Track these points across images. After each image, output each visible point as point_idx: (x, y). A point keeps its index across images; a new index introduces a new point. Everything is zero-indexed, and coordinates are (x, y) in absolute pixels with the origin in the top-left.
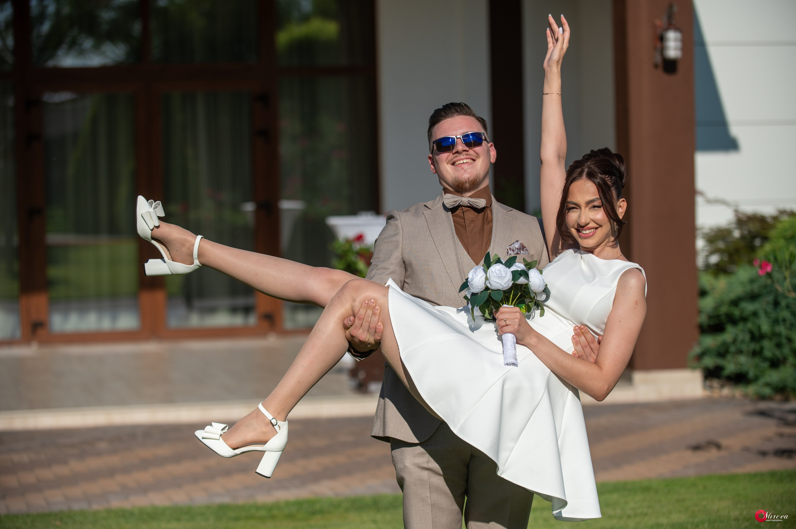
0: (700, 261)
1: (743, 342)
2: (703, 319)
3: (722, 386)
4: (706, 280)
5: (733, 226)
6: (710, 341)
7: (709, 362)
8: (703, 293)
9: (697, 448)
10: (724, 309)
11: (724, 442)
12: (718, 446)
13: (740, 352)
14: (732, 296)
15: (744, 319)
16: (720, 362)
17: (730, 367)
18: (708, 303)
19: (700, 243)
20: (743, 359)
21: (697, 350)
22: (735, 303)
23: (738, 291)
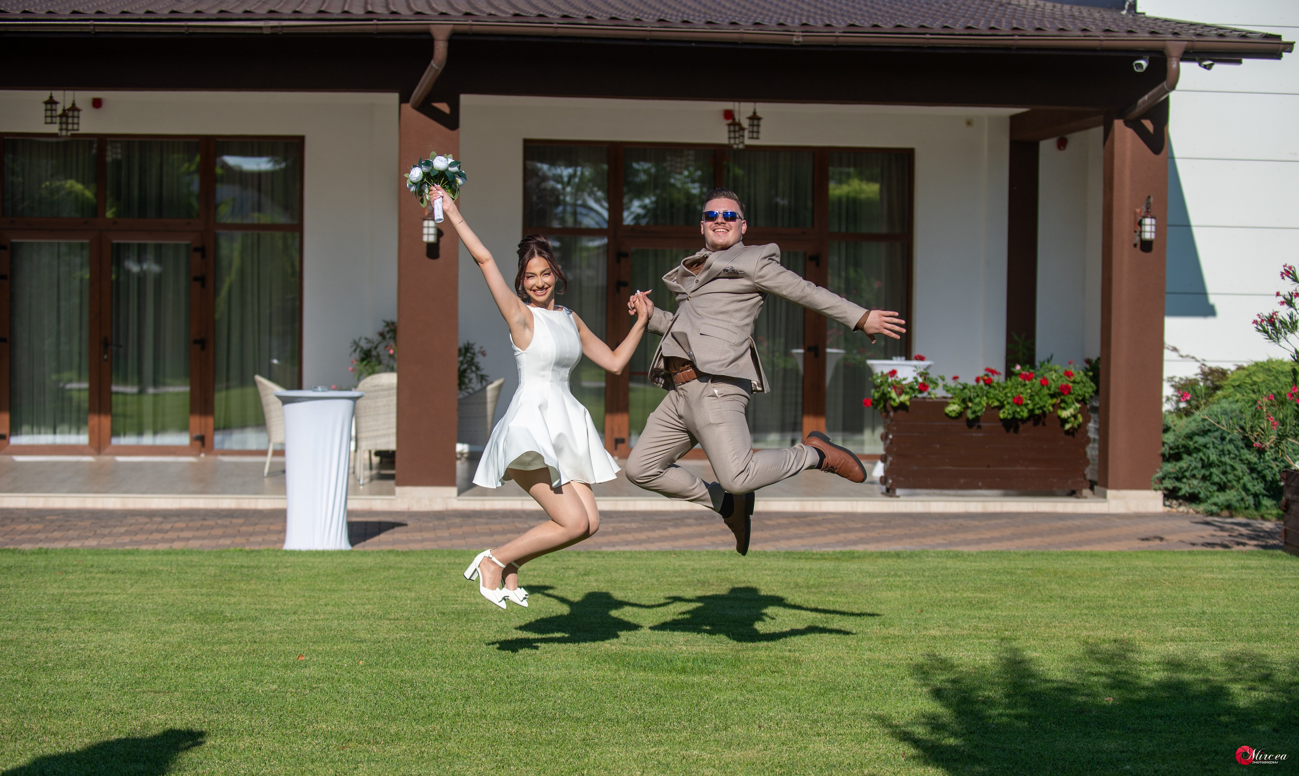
0: (1167, 407)
1: (1196, 468)
2: (1165, 450)
3: (1180, 505)
4: (1170, 420)
5: (1199, 377)
6: (1170, 467)
7: (1169, 484)
8: (1167, 430)
9: (1143, 540)
10: (1181, 442)
11: (1166, 537)
12: (1161, 539)
13: (1194, 476)
14: (1188, 431)
15: (1197, 450)
16: (1177, 484)
17: (1185, 489)
18: (1169, 438)
19: (1168, 390)
20: (1195, 482)
21: (1160, 474)
22: (1190, 437)
23: (1193, 426)
